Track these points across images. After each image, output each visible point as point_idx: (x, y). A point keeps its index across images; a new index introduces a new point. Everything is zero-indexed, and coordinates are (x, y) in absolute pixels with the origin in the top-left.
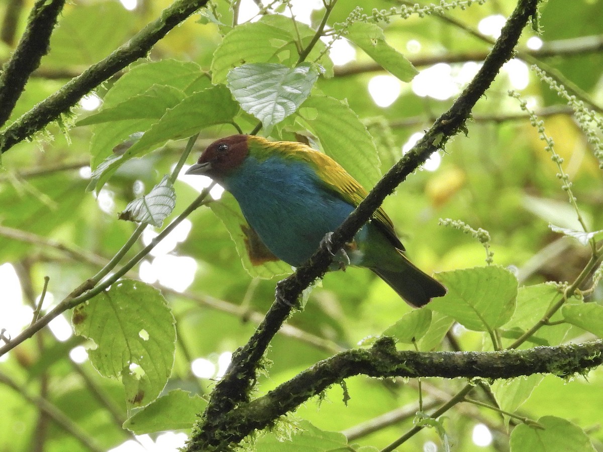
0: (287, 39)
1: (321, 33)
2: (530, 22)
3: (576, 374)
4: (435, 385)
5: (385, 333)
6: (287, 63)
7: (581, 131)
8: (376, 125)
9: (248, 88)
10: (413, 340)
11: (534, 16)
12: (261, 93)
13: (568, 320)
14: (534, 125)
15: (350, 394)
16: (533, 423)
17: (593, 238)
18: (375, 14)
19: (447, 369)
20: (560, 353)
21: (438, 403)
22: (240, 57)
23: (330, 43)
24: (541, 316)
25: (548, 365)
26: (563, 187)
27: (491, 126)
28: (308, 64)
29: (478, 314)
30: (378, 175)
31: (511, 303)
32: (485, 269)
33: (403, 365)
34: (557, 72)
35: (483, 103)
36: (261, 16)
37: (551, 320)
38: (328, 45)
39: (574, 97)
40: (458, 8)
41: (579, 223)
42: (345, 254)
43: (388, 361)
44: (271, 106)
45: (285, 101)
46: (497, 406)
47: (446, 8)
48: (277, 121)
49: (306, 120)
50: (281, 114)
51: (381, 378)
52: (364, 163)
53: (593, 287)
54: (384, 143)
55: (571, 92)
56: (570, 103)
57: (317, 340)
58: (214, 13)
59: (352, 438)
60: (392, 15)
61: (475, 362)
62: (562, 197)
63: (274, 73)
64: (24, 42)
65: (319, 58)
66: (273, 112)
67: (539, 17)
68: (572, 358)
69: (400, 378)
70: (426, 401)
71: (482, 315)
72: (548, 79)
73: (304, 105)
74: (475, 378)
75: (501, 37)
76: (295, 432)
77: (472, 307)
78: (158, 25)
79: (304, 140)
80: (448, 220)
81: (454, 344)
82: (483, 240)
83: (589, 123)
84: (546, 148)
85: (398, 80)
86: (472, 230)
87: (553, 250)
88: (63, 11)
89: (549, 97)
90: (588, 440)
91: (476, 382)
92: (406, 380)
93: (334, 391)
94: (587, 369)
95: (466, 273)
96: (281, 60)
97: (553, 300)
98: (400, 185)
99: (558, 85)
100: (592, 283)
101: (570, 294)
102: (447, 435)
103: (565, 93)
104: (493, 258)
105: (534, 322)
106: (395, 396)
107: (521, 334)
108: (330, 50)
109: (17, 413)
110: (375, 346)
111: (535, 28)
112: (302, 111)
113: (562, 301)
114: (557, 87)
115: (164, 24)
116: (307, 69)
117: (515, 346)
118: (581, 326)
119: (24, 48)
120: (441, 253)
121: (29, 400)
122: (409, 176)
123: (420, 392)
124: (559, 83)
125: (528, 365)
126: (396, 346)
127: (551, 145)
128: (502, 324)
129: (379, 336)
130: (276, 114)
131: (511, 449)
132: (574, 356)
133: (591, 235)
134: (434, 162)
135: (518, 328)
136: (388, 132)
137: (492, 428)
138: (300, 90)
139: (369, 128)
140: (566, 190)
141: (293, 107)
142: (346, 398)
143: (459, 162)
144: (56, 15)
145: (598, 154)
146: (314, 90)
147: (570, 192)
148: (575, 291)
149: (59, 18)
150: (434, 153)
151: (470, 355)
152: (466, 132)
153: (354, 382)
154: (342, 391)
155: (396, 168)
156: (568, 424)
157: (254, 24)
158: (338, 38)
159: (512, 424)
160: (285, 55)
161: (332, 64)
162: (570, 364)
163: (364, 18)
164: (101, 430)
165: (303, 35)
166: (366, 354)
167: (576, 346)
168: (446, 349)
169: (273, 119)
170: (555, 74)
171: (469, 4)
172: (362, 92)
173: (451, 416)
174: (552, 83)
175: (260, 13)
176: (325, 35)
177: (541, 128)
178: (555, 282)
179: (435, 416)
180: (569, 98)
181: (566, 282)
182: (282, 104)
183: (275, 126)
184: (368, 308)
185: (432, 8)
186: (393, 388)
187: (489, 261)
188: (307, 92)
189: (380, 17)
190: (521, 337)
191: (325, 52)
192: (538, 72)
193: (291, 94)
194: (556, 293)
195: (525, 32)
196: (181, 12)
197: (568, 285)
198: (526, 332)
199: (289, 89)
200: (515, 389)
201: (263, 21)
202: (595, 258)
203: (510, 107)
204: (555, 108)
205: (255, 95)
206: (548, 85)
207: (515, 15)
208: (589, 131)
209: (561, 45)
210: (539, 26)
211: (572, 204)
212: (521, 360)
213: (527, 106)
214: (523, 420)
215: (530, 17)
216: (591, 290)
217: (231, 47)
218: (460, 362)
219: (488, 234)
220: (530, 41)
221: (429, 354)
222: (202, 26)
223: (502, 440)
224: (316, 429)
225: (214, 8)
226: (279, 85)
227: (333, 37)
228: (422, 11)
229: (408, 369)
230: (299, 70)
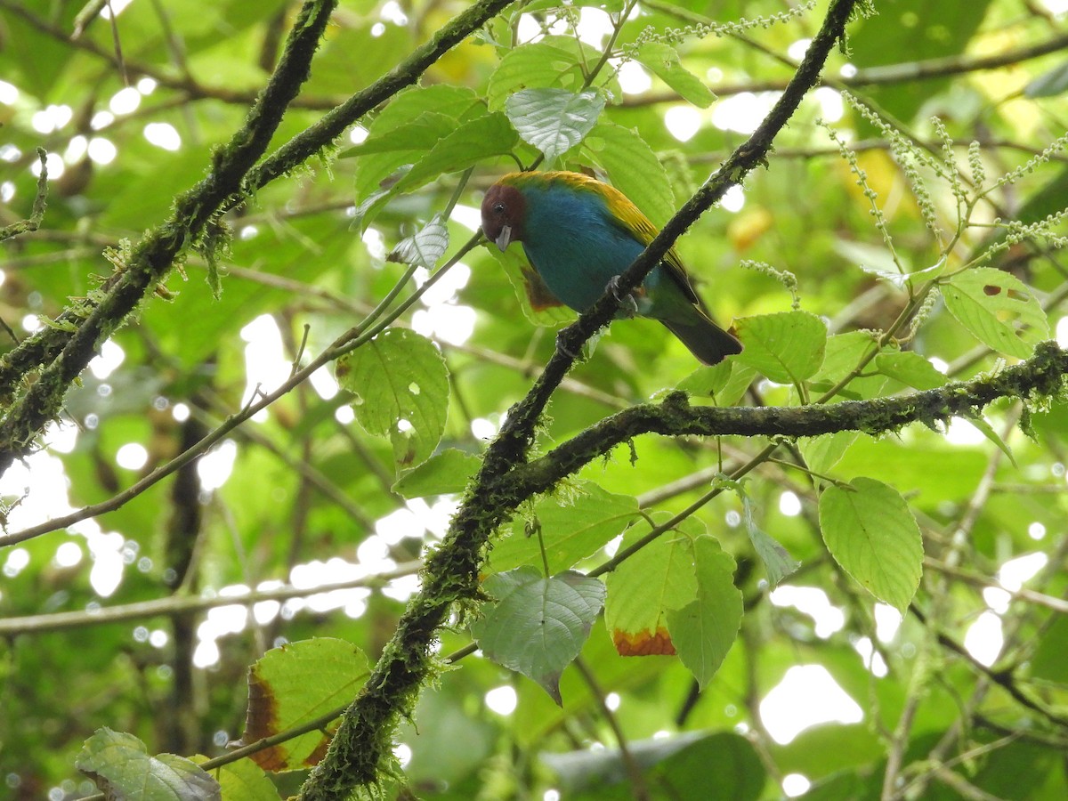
0: (570, 61)
1: (608, 55)
2: (837, 44)
3: (888, 431)
4: (737, 447)
5: (679, 387)
6: (572, 88)
7: (899, 167)
8: (672, 159)
9: (528, 116)
10: (712, 394)
11: (842, 37)
12: (543, 121)
13: (883, 371)
14: (845, 157)
15: (638, 453)
16: (843, 484)
17: (909, 280)
18: (668, 34)
19: (746, 427)
20: (870, 408)
21: (739, 465)
22: (520, 81)
23: (619, 66)
24: (853, 367)
25: (856, 421)
26: (877, 224)
27: (799, 162)
28: (594, 90)
29: (784, 365)
30: (671, 211)
31: (820, 352)
32: (790, 315)
33: (697, 423)
34: (870, 100)
35: (787, 133)
36: (543, 36)
37: (863, 372)
38: (617, 68)
39: (888, 125)
40: (760, 26)
41: (894, 264)
42: (633, 300)
43: (680, 418)
44: (554, 135)
45: (570, 130)
46: (806, 467)
47: (747, 27)
48: (560, 153)
49: (592, 151)
50: (565, 145)
51: (673, 437)
52: (657, 199)
53: (911, 335)
54: (681, 179)
55: (885, 121)
56: (884, 132)
57: (607, 398)
58: (491, 33)
59: (644, 506)
60: (687, 34)
61: (776, 419)
62: (876, 238)
63: (557, 99)
64: (282, 67)
65: (607, 83)
66: (556, 142)
67: (847, 38)
68: (883, 414)
69: (693, 436)
70: (727, 464)
71: (787, 366)
72: (860, 106)
73: (591, 134)
74: (776, 436)
75: (805, 60)
76: (578, 496)
77: (775, 356)
78: (429, 48)
79: (591, 173)
80: (751, 261)
81: (758, 401)
82: (789, 283)
83: (906, 154)
84: (858, 181)
85: (695, 107)
86: (777, 272)
87: (870, 298)
88: (325, 34)
89: (863, 128)
90: (905, 505)
91: (779, 441)
92: (700, 439)
93: (621, 451)
94: (899, 425)
95: (769, 318)
96: (565, 85)
97: (867, 349)
98: (693, 223)
99: (872, 114)
100: (909, 331)
101: (885, 342)
102: (748, 498)
103: (879, 121)
104: (800, 303)
105: (845, 373)
106: (694, 459)
107: (831, 387)
108: (619, 73)
109: (277, 478)
110: (666, 401)
111: (842, 50)
112: (587, 142)
113: (877, 351)
114: (870, 116)
115: (436, 47)
116: (594, 95)
117: (823, 401)
118: (899, 379)
119: (282, 73)
120: (745, 302)
121: (290, 465)
122: (704, 214)
123: (718, 452)
124: (872, 111)
125: (834, 421)
126: (689, 400)
127: (864, 179)
128: (809, 375)
129: (672, 390)
130: (559, 144)
131: (820, 514)
132: (885, 411)
133: (906, 277)
134: (733, 199)
135: (828, 381)
136: (684, 167)
137: (801, 495)
138: (585, 118)
139: (663, 162)
140: (880, 227)
141: (578, 136)
142: (634, 457)
143: (760, 199)
144: (317, 37)
145: (916, 190)
146: (602, 117)
147: (884, 230)
148: (891, 339)
149: (321, 41)
150: (731, 188)
151: (770, 411)
152: (767, 165)
153: (645, 442)
154: (629, 450)
155: (689, 205)
156: (883, 486)
157: (535, 45)
158: (628, 61)
159: (822, 488)
160: (569, 79)
161: (620, 90)
162: (880, 420)
163: (656, 38)
164: (370, 497)
165: (589, 57)
166: (657, 410)
167: (887, 401)
168: (749, 406)
169: (556, 150)
170: (869, 103)
171: (772, 22)
172: (659, 122)
173: (752, 481)
174: (864, 111)
175: (542, 33)
176: (612, 57)
177: (853, 160)
178: (868, 330)
179: (736, 478)
180: (883, 126)
181: (881, 330)
182: (566, 133)
183: (558, 159)
184: (663, 363)
185: (731, 28)
186: (691, 449)
187: (796, 307)
188: (594, 120)
189: (673, 37)
190: (829, 390)
191: (613, 76)
192: (849, 99)
193: (575, 122)
194: (869, 342)
195: (833, 55)
196: (455, 34)
197: (883, 333)
198: (837, 384)
199: (573, 117)
200: (826, 449)
201: (544, 42)
202: (913, 302)
203: (820, 140)
204: (870, 142)
205: (536, 124)
206: (861, 112)
207: (820, 37)
208: (907, 164)
209: (874, 73)
210: (847, 48)
211: (886, 245)
212: (826, 416)
213: (836, 135)
214: (833, 482)
215: (837, 38)
216: (908, 338)
217: (509, 71)
218: (760, 418)
219: (794, 277)
220: (838, 66)
221: (726, 409)
222: (477, 47)
223: (811, 510)
224: (604, 492)
225: (491, 27)
226: (562, 112)
227: (622, 60)
228: (719, 30)
229: (704, 427)
230: (585, 96)
